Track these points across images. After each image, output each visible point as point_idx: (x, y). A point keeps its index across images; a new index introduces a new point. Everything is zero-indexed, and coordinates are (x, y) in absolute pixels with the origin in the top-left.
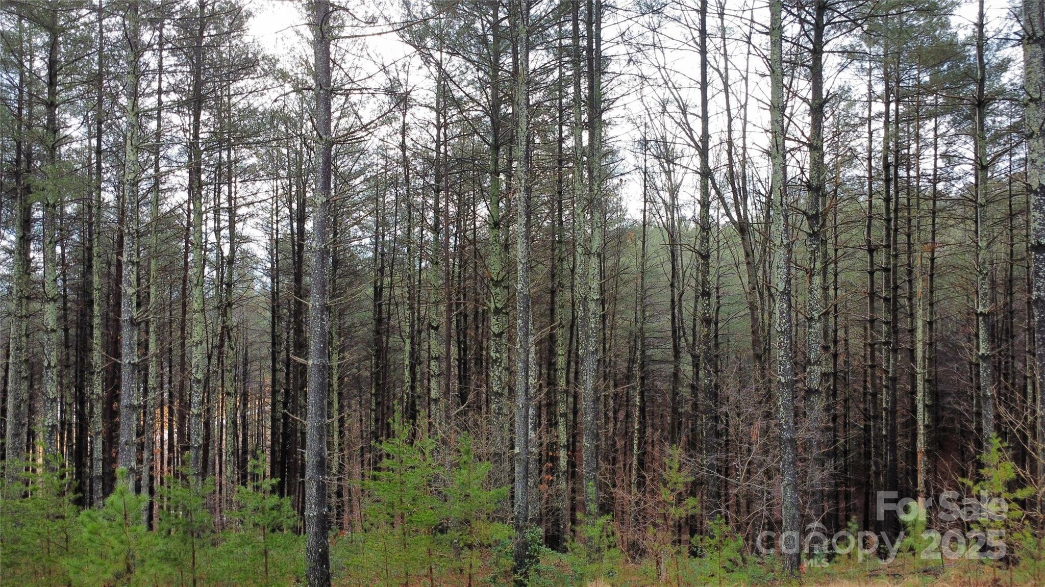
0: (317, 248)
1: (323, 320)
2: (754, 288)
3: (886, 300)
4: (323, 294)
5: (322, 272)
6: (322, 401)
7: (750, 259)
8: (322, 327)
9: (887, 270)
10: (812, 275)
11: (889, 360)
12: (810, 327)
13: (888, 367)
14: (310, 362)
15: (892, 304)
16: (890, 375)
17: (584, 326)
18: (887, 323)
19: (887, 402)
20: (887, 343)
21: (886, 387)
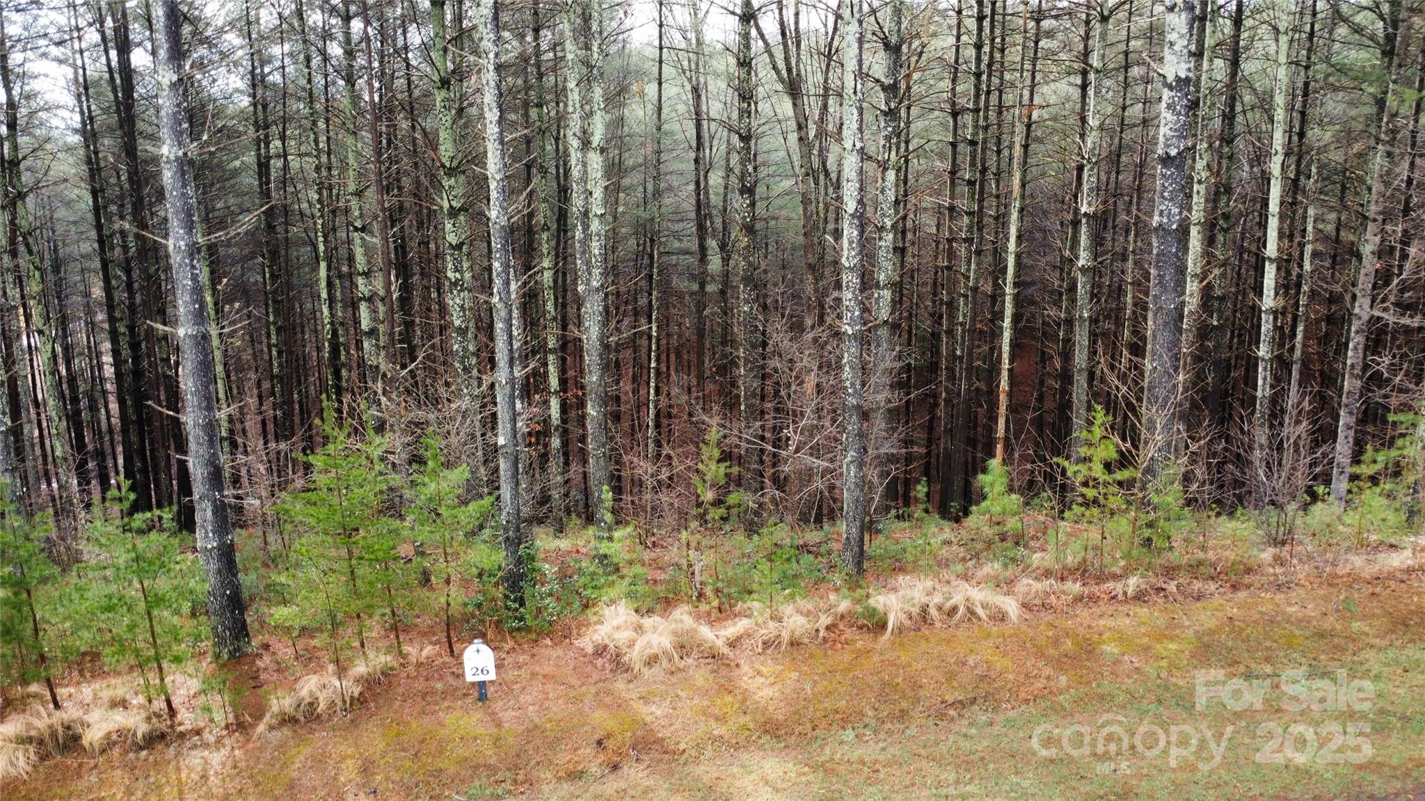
0: (172, 157)
1: (193, 267)
2: (807, 175)
3: (971, 183)
4: (189, 226)
5: (183, 194)
6: (207, 387)
7: (803, 134)
8: (194, 278)
9: (973, 143)
10: (885, 169)
11: (969, 261)
12: (880, 239)
13: (969, 270)
14: (181, 332)
15: (978, 187)
16: (971, 284)
17: (584, 253)
18: (970, 214)
19: (965, 316)
20: (969, 241)
21: (966, 296)
